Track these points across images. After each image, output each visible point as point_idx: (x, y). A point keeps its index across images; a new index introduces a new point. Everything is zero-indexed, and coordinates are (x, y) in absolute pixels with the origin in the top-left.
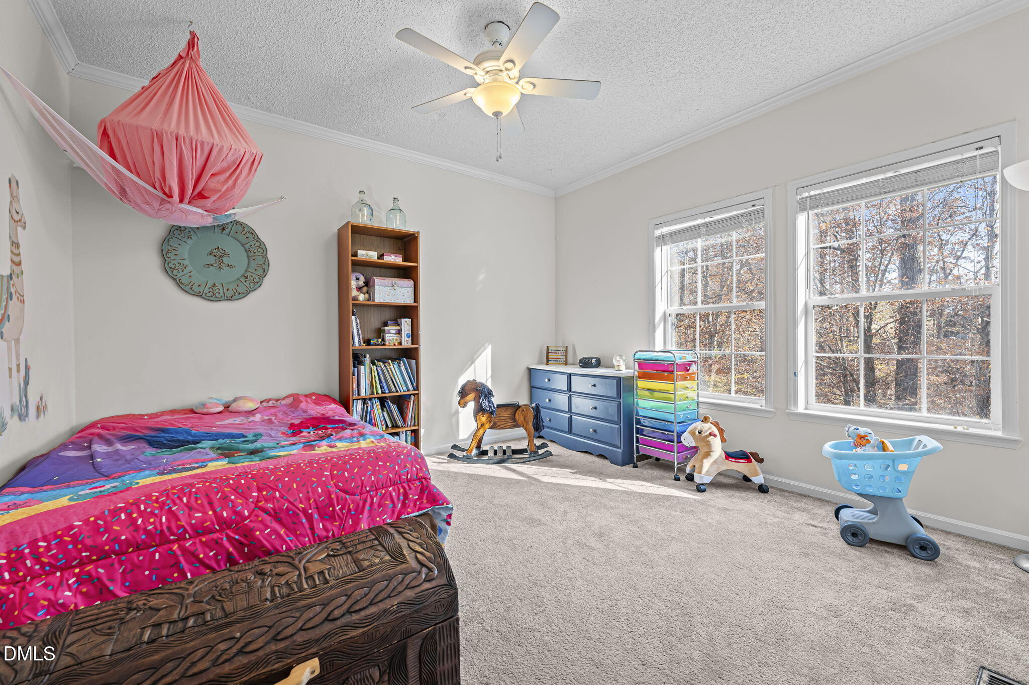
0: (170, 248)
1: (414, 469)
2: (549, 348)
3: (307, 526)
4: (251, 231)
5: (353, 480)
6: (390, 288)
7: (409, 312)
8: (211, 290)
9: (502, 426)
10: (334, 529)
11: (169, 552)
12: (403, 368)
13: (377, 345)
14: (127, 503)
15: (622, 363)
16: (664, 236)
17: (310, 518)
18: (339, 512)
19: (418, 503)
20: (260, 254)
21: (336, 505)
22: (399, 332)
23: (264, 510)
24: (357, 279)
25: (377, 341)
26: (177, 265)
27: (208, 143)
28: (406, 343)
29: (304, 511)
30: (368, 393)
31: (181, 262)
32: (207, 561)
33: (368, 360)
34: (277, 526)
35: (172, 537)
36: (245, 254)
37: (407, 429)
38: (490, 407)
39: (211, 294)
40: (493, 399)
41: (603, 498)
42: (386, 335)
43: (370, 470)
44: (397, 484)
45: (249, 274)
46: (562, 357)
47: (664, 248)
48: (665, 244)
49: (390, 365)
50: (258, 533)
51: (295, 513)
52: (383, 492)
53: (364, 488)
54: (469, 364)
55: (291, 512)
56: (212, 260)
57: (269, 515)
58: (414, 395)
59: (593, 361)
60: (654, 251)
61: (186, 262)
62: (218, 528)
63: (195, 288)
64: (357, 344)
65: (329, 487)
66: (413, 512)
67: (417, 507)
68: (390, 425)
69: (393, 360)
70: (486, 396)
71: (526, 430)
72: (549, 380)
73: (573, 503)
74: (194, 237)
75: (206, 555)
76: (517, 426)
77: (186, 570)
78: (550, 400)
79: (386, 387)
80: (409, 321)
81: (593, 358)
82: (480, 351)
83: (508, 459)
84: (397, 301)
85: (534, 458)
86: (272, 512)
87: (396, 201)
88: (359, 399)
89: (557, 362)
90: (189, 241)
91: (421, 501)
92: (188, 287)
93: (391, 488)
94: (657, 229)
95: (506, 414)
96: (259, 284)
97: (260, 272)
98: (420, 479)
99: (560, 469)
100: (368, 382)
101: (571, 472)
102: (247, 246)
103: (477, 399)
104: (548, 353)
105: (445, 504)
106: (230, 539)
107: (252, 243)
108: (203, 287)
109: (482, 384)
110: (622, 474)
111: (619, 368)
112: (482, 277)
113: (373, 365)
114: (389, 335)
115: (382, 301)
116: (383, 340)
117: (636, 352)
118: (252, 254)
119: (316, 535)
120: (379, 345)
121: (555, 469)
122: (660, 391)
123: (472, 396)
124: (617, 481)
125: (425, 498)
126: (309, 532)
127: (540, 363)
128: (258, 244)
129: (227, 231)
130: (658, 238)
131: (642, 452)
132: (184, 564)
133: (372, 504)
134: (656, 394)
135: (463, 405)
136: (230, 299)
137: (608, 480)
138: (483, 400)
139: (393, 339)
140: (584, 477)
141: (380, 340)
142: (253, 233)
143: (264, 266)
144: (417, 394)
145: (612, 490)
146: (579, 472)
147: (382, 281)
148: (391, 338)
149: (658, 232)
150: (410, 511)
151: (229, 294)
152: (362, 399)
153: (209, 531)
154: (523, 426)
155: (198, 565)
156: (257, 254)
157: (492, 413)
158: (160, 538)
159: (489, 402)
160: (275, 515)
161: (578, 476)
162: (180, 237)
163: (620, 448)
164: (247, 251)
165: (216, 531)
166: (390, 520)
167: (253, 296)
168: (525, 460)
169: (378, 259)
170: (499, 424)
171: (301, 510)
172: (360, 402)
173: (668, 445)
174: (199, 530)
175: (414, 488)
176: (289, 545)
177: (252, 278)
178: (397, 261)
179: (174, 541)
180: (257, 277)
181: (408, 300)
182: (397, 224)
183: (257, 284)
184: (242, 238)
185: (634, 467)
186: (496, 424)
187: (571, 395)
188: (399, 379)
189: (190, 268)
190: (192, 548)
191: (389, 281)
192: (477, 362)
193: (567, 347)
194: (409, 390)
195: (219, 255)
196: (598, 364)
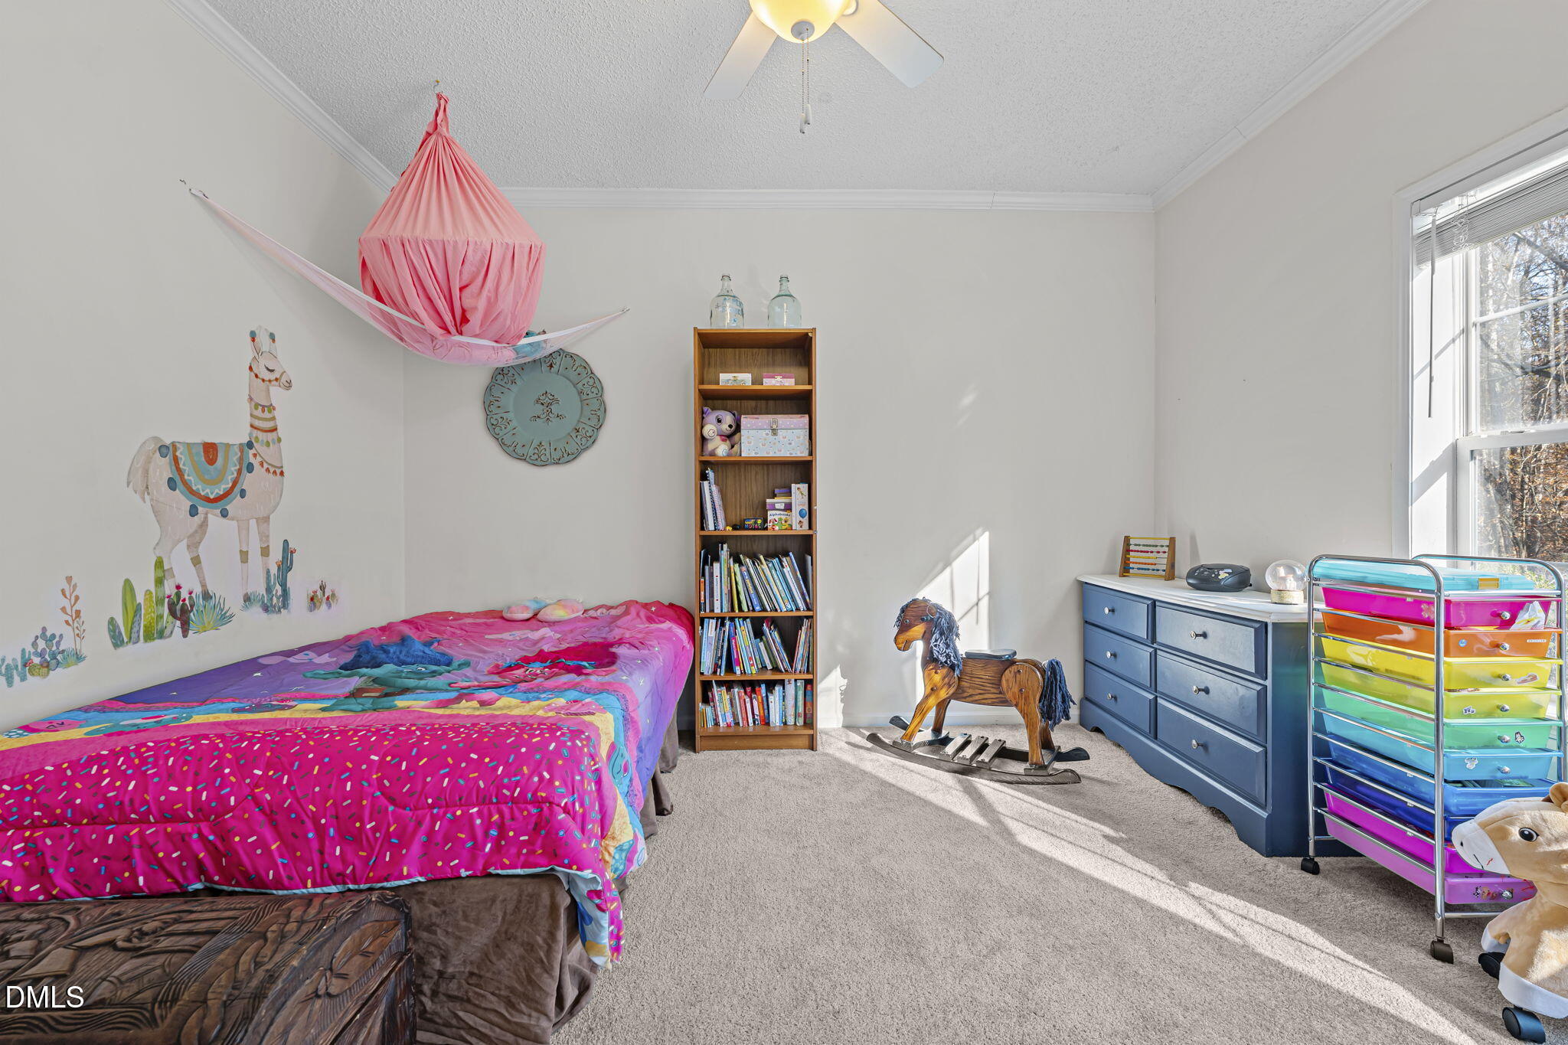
0: (492, 399)
1: (536, 779)
2: (1132, 542)
3: (315, 845)
4: (584, 364)
5: (411, 780)
6: (767, 431)
7: (803, 470)
8: (536, 451)
9: (977, 698)
10: (357, 862)
11: (126, 837)
12: (787, 570)
13: (755, 529)
14: (112, 751)
15: (1291, 583)
16: (1440, 229)
17: (321, 831)
18: (370, 834)
19: (525, 851)
20: (594, 395)
21: (366, 820)
22: (788, 508)
23: (257, 801)
24: (719, 421)
25: (756, 523)
26: (500, 420)
27: (437, 241)
28: (798, 526)
29: (315, 818)
30: (725, 610)
31: (504, 415)
32: (166, 864)
33: (724, 553)
34: (269, 835)
35: (133, 816)
36: (577, 397)
37: (797, 677)
38: (948, 656)
39: (536, 456)
40: (958, 643)
41: (1134, 937)
42: (769, 513)
43: (448, 765)
44: (491, 803)
45: (581, 426)
46: (1163, 562)
47: (1443, 263)
48: (1446, 251)
49: (762, 563)
50: (237, 839)
51: (298, 818)
52: (459, 813)
53: (423, 798)
54: (940, 566)
55: (293, 816)
56: (539, 409)
57: (262, 811)
58: (808, 617)
59: (1223, 575)
60: (1406, 278)
61: (511, 416)
62: (191, 815)
63: (519, 450)
64: (711, 527)
65: (365, 784)
66: (513, 866)
67: (522, 858)
68: (770, 667)
69: (769, 556)
70: (942, 634)
71: (1025, 715)
72: (1112, 611)
73: (1038, 925)
74: (518, 381)
75: (168, 855)
76: (1004, 703)
77: (138, 870)
78: (1114, 655)
79: (755, 602)
80: (804, 487)
81: (1222, 567)
82: (965, 543)
83: (979, 769)
84: (778, 454)
85: (1035, 779)
86: (267, 809)
87: (784, 280)
88: (713, 618)
89: (1148, 572)
90: (514, 388)
91: (531, 847)
92: (511, 449)
93: (475, 810)
94: (1419, 212)
95: (986, 674)
96: (592, 440)
97: (594, 422)
98: (537, 802)
99: (1085, 821)
100: (725, 591)
101: (1106, 837)
102: (580, 385)
103: (926, 637)
104: (1127, 551)
105: (575, 867)
106: (203, 838)
107: (584, 382)
108: (527, 447)
109: (938, 607)
110: (1250, 882)
111: (1281, 597)
112: (968, 400)
113: (735, 561)
114: (774, 512)
115: (753, 455)
116: (765, 521)
117: (1321, 558)
118: (585, 397)
119: (325, 866)
120: (758, 529)
121: (1074, 816)
122: (1390, 675)
123: (919, 629)
124: (1218, 897)
125: (539, 842)
126: (316, 859)
127: (1108, 573)
128: (591, 381)
129: (556, 367)
130: (1425, 235)
131: (1332, 835)
132: (137, 861)
133: (430, 833)
134: (1376, 682)
135: (902, 646)
136: (557, 462)
137: (1195, 887)
138: (936, 641)
139: (780, 519)
140: (1129, 859)
141: (759, 521)
142: (586, 366)
143: (598, 413)
144: (812, 617)
145: (1177, 920)
146: (1127, 841)
147: (753, 421)
148: (777, 518)
149: (1423, 222)
150: (507, 862)
151: (556, 455)
152: (718, 618)
153: (179, 817)
154: (1016, 706)
155: (156, 868)
156: (591, 396)
157: (952, 667)
158: (117, 813)
159: (948, 646)
160: (271, 814)
161: (1118, 852)
162: (503, 383)
163: (1263, 807)
164: (581, 393)
165: (187, 819)
166: (467, 870)
167: (586, 458)
168: (1015, 778)
169: (753, 384)
170: (971, 691)
171: (310, 814)
172: (713, 622)
173: (1414, 838)
174: (168, 815)
175: (521, 819)
176: (279, 873)
177: (584, 432)
178: (787, 384)
179: (134, 822)
180: (590, 429)
181: (800, 452)
182: (786, 322)
183: (591, 440)
184: (573, 375)
185: (1304, 868)
186: (964, 692)
187: (1156, 649)
188: (777, 589)
189: (514, 424)
190: (151, 841)
191: (765, 420)
192: (956, 564)
193: (1172, 540)
194: (798, 609)
195: (547, 402)
196: (1242, 581)
